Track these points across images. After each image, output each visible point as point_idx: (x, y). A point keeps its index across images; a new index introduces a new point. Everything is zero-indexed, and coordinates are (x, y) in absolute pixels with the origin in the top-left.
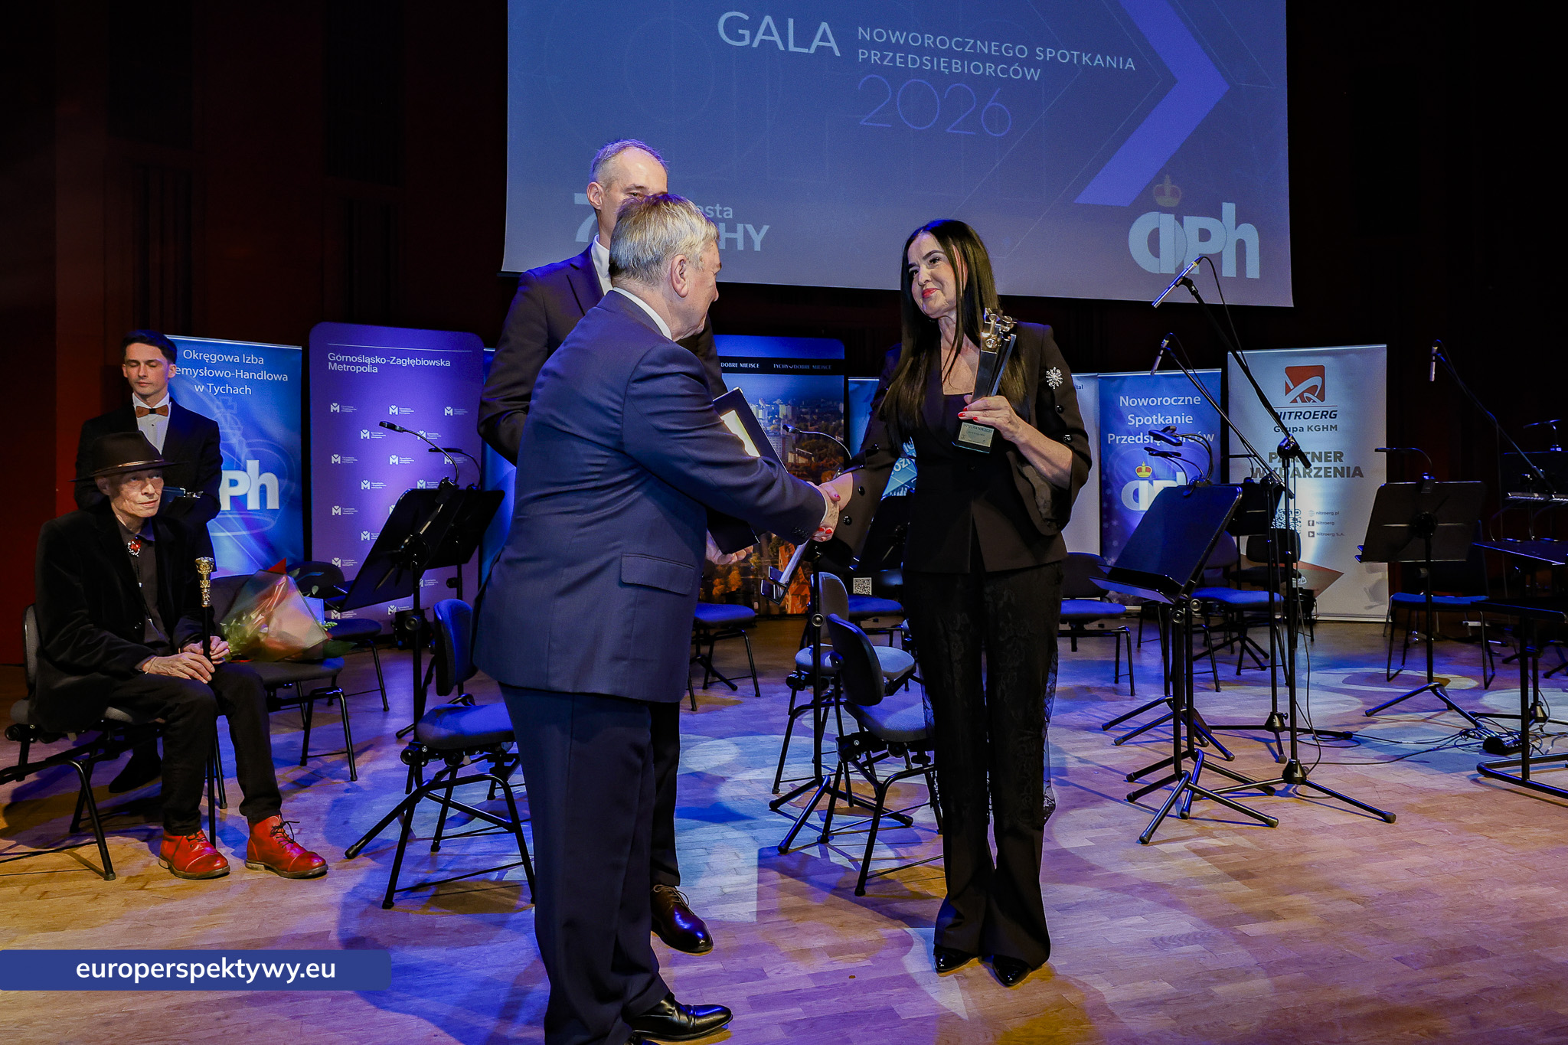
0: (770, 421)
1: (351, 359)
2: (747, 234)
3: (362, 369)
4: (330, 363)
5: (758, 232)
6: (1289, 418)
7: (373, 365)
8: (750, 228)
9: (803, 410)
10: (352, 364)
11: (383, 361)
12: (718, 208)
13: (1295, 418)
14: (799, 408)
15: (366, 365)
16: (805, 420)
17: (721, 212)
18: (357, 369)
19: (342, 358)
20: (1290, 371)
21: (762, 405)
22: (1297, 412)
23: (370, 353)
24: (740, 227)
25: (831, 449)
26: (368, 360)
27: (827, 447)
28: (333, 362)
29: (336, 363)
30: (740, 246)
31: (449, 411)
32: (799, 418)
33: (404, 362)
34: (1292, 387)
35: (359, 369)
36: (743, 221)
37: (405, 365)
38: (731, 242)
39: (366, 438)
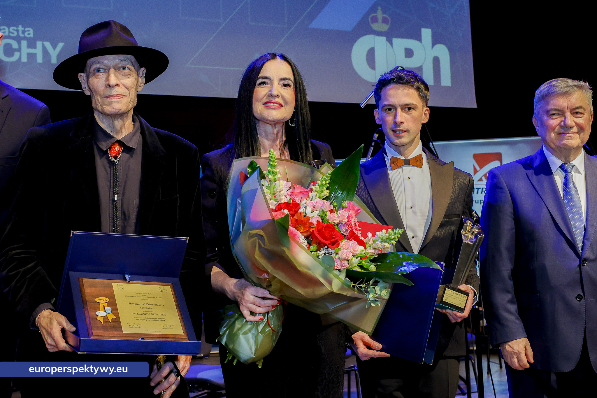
2: (45, 51)
5: (54, 47)
6: (477, 193)
8: (48, 45)
12: (20, 28)
13: (482, 193)
17: (23, 32)
20: (476, 157)
22: (483, 189)
24: (39, 44)
30: (40, 59)
34: (478, 168)
36: (43, 40)
38: (32, 56)
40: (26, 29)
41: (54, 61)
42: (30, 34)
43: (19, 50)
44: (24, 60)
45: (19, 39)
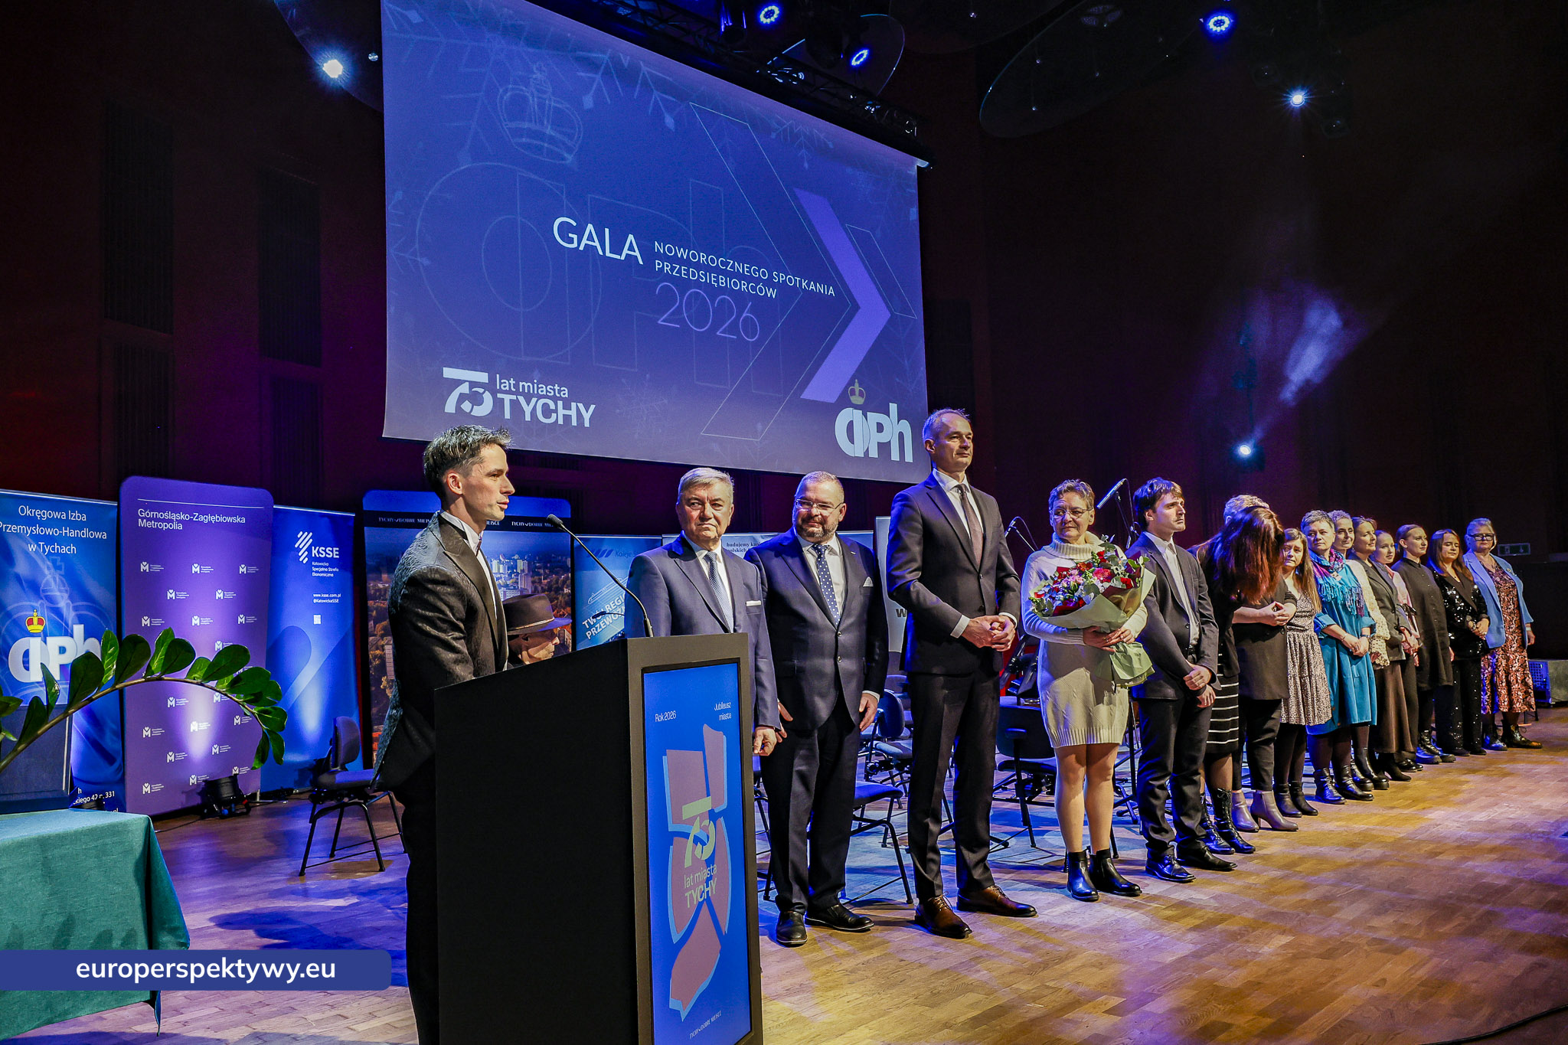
0: (510, 575)
3: (168, 526)
4: (140, 520)
8: (581, 406)
9: (537, 565)
10: (157, 520)
11: (187, 517)
14: (534, 563)
15: (172, 521)
16: (539, 574)
18: (164, 526)
19: (151, 515)
21: (503, 560)
23: (176, 509)
24: (573, 405)
25: (561, 602)
26: (174, 517)
27: (557, 599)
28: (142, 519)
29: (145, 520)
30: (574, 423)
31: (243, 569)
32: (534, 572)
33: (206, 518)
35: (166, 526)
36: (577, 400)
37: (206, 521)
38: (567, 418)
39: (171, 598)
40: (562, 389)
41: (587, 424)
42: (565, 394)
43: (556, 411)
44: (561, 422)
45: (555, 399)
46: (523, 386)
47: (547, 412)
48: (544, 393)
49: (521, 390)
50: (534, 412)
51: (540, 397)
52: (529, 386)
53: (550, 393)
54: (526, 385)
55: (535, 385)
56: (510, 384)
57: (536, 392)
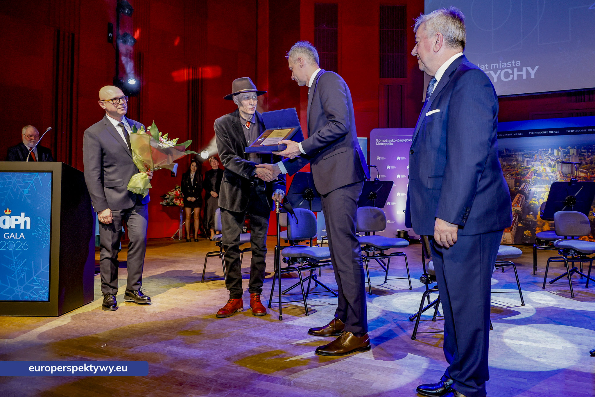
1: (384, 141)
2: (528, 72)
3: (387, 144)
4: (377, 143)
5: (533, 69)
7: (391, 142)
8: (529, 68)
9: (583, 151)
10: (384, 142)
11: (395, 141)
12: (513, 62)
14: (581, 150)
15: (389, 142)
16: (584, 155)
17: (515, 64)
18: (385, 144)
19: (381, 141)
23: (390, 138)
24: (524, 69)
30: (524, 77)
32: (582, 154)
33: (402, 140)
36: (526, 66)
37: (402, 142)
38: (520, 76)
39: (388, 169)
40: (516, 62)
41: (533, 76)
42: (519, 63)
43: (513, 74)
44: (515, 78)
45: (512, 68)
46: (493, 66)
47: (507, 75)
48: (506, 66)
49: (491, 68)
50: (499, 78)
51: (502, 69)
52: (496, 66)
53: (509, 65)
54: (495, 65)
55: (500, 64)
56: (485, 67)
57: (500, 67)
